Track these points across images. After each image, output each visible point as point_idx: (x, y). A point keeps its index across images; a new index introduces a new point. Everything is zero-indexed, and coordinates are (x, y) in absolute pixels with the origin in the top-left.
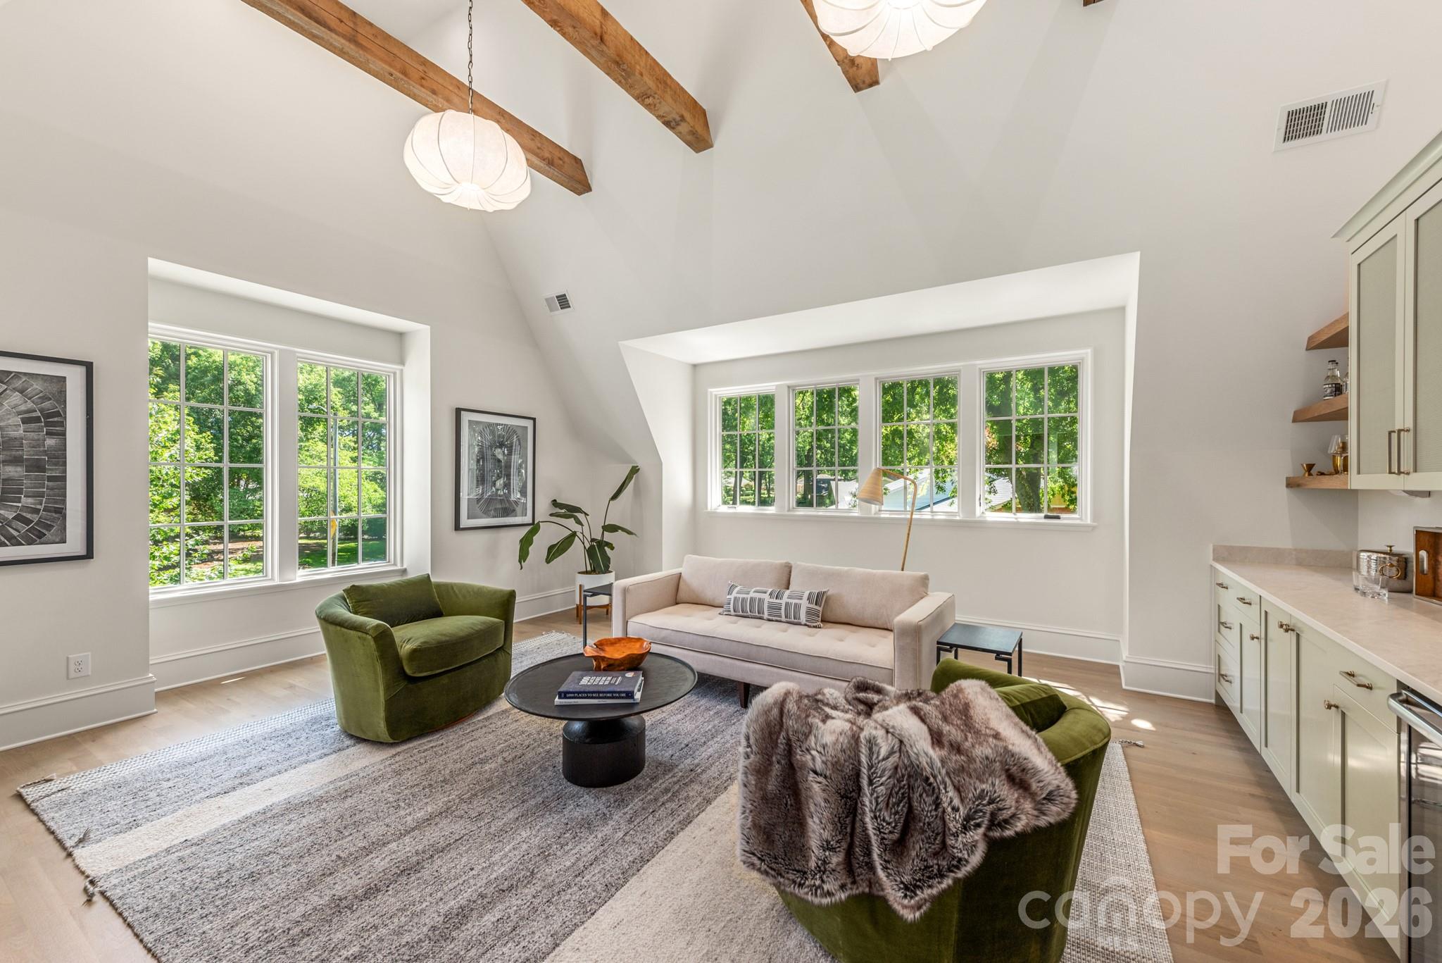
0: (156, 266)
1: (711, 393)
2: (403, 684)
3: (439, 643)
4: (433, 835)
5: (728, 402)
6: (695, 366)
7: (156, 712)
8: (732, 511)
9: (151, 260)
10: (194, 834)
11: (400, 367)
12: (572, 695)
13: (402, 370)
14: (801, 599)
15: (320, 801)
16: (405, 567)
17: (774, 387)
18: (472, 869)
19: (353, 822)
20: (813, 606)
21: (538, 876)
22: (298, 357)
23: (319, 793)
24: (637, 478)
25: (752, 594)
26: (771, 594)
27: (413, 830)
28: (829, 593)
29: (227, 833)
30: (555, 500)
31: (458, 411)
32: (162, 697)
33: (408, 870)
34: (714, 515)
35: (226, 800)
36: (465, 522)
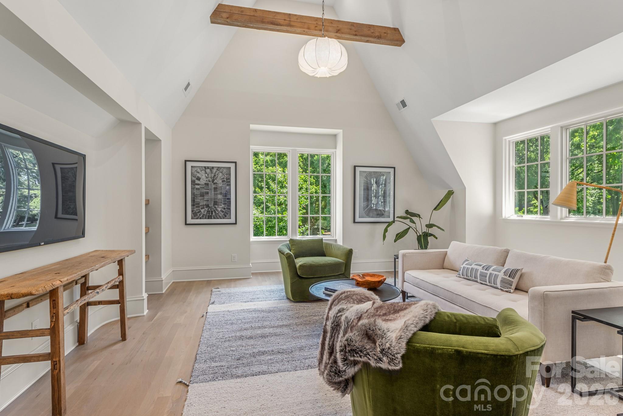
0: (253, 127)
1: (505, 139)
2: (297, 278)
3: (311, 265)
4: (278, 331)
5: (517, 144)
6: (495, 124)
7: (251, 278)
8: (520, 218)
9: (251, 125)
10: (231, 309)
11: (335, 150)
12: (329, 290)
13: (336, 151)
14: (500, 272)
15: (263, 311)
16: (336, 238)
17: (550, 129)
18: (278, 344)
19: (264, 319)
20: (507, 277)
21: (293, 353)
22: (298, 151)
23: (264, 309)
24: (453, 198)
25: (473, 266)
26: (483, 267)
27: (275, 327)
28: (523, 271)
29: (237, 312)
30: (407, 210)
31: (355, 167)
32: (253, 274)
33: (263, 336)
34: (508, 221)
35: (244, 304)
36: (358, 219)
